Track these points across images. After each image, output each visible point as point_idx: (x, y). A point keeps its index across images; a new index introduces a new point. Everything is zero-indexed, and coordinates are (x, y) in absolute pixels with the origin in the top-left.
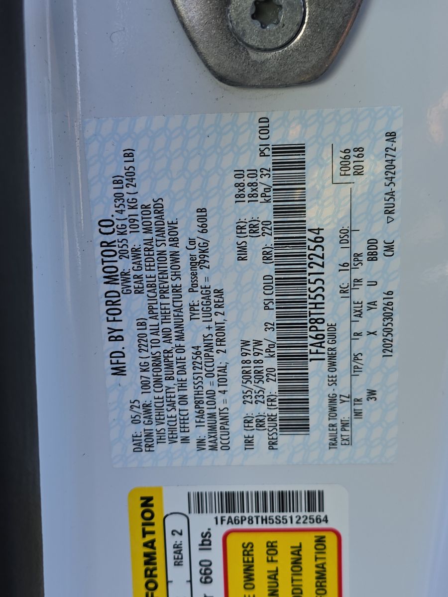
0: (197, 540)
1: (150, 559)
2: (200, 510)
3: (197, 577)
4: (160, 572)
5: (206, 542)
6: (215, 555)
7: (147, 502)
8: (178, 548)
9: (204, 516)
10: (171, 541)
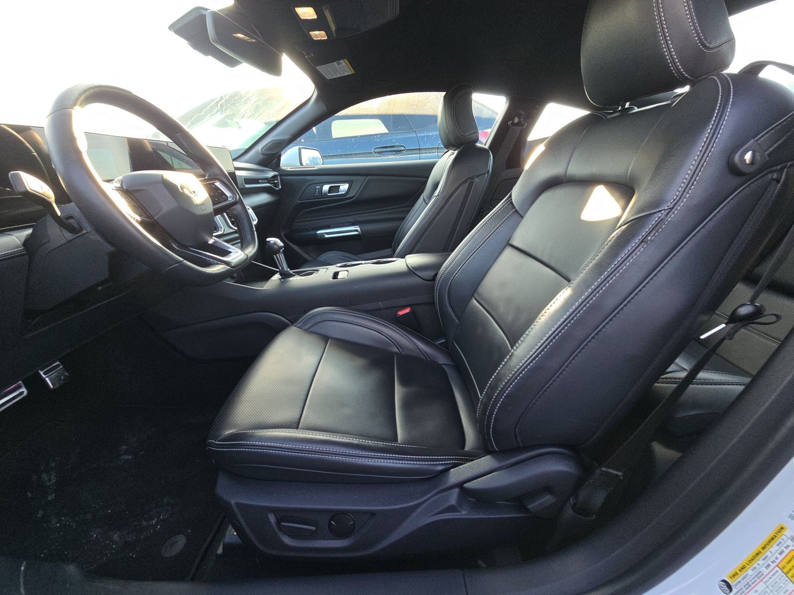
0: (785, 545)
1: (773, 539)
2: (792, 540)
3: (779, 552)
4: (772, 543)
5: (787, 547)
6: (787, 551)
7: (782, 528)
8: (780, 542)
9: (791, 542)
10: (780, 540)
